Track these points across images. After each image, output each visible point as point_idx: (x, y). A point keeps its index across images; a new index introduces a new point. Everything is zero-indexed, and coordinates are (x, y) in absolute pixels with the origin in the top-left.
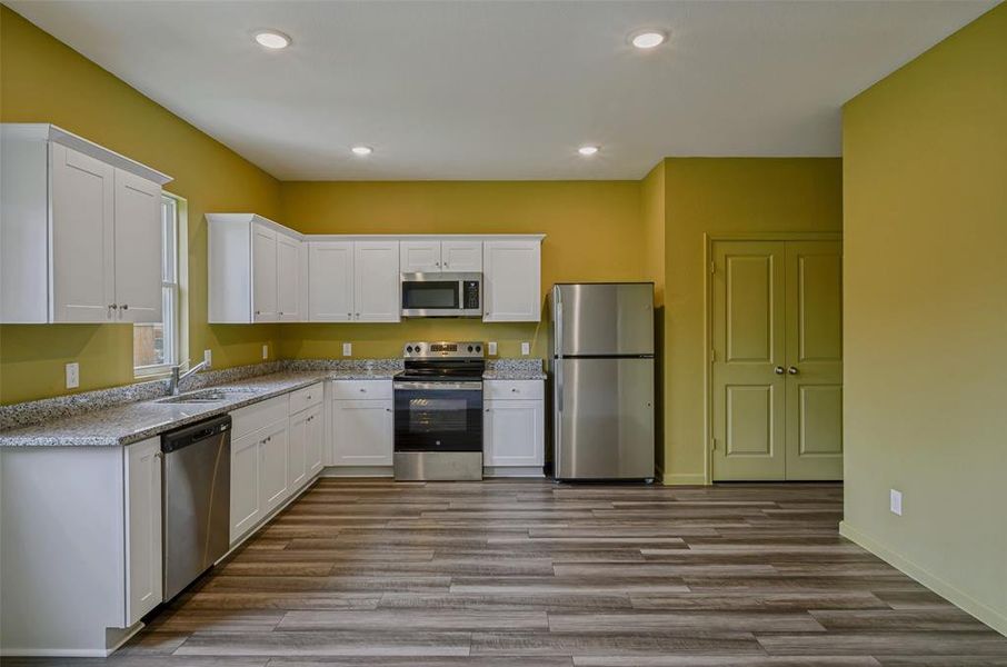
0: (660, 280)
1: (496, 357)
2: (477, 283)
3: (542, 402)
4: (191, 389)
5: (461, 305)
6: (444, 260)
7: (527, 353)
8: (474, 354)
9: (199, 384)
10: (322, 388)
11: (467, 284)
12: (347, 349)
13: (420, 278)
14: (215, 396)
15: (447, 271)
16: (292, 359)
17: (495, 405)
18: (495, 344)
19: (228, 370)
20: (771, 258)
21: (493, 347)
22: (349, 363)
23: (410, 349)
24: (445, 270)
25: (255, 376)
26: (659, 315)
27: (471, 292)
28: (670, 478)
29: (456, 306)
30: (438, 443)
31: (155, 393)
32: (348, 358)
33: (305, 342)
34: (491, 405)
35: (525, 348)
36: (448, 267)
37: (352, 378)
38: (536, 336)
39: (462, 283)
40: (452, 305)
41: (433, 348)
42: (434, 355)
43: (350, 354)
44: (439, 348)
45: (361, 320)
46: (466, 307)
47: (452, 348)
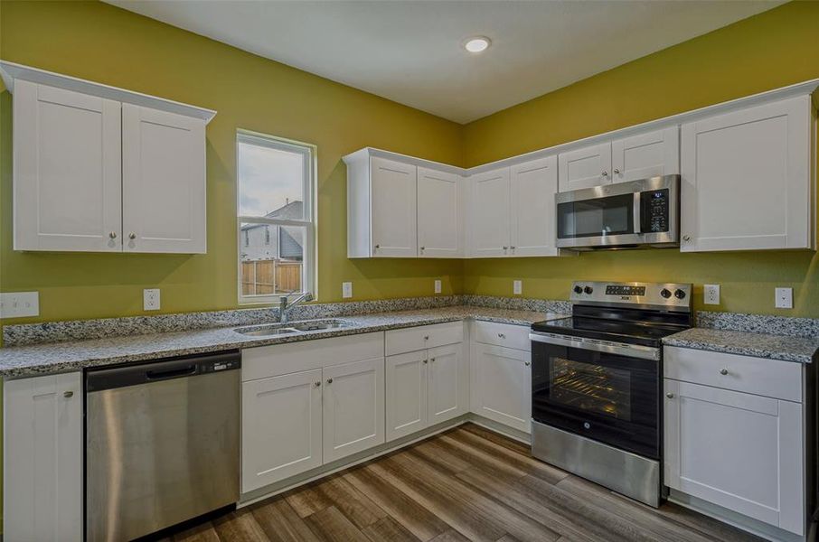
1: (720, 309)
7: (785, 305)
8: (673, 302)
11: (648, 196)
12: (518, 287)
15: (621, 181)
17: (685, 391)
18: (716, 287)
21: (711, 291)
22: (518, 303)
23: (578, 290)
24: (615, 181)
27: (656, 206)
29: (630, 231)
31: (261, 319)
32: (517, 296)
34: (678, 388)
35: (783, 298)
36: (621, 176)
37: (491, 321)
38: (808, 278)
39: (637, 196)
40: (625, 229)
41: (608, 290)
42: (610, 299)
43: (520, 292)
44: (619, 290)
45: (516, 255)
46: (644, 231)
47: (638, 291)
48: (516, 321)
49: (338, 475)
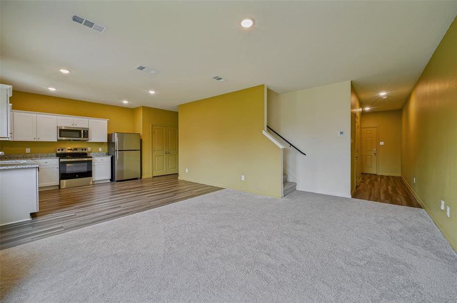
0: (141, 133)
1: (91, 152)
2: (87, 131)
3: (110, 163)
5: (82, 137)
6: (75, 123)
7: (101, 151)
8: (84, 151)
11: (84, 131)
12: (28, 150)
13: (63, 128)
17: (96, 164)
20: (164, 130)
21: (89, 149)
24: (75, 126)
26: (141, 141)
27: (86, 133)
28: (144, 177)
30: (77, 176)
35: (100, 149)
38: (103, 146)
39: (82, 130)
41: (68, 150)
42: (69, 151)
43: (29, 152)
44: (71, 149)
45: (40, 140)
46: (84, 137)
47: (76, 149)
48: (51, 158)
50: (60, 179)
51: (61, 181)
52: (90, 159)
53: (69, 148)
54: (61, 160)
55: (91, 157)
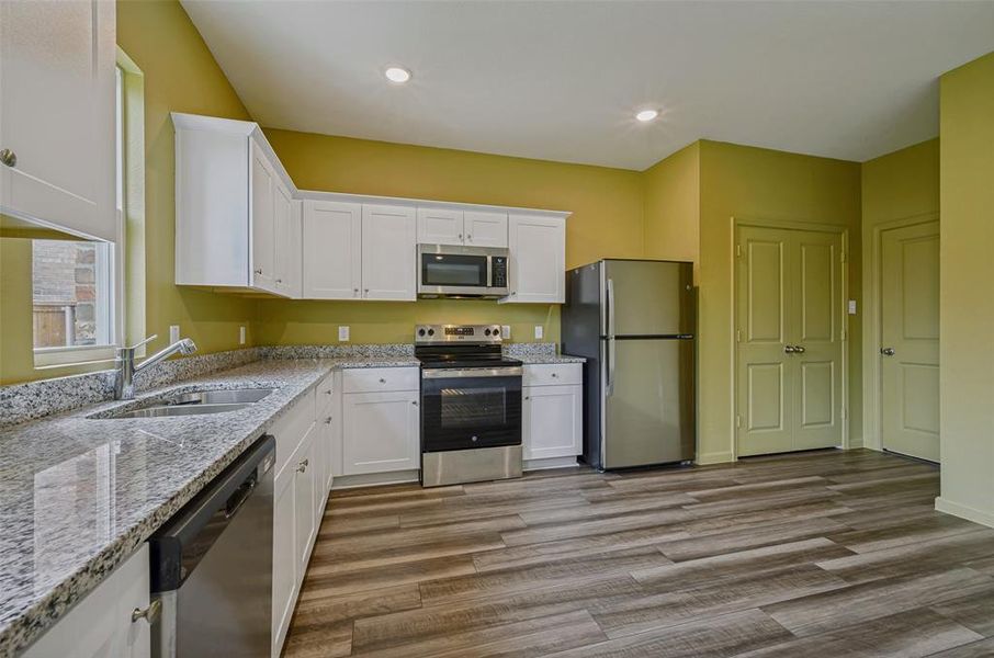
1: (510, 342)
2: (504, 260)
3: (579, 387)
4: (151, 388)
5: (489, 283)
6: (467, 233)
7: (541, 336)
8: (492, 338)
9: (164, 378)
10: (332, 379)
11: (495, 259)
14: (195, 397)
15: (472, 245)
16: (273, 345)
17: (534, 392)
18: (509, 327)
19: (203, 358)
20: (781, 244)
21: (507, 330)
22: (346, 350)
23: (422, 333)
24: (468, 243)
25: (234, 367)
27: (500, 269)
29: (483, 283)
30: (474, 439)
31: (84, 397)
32: (345, 343)
33: (289, 324)
34: (528, 392)
35: (539, 332)
36: (471, 240)
37: (368, 366)
38: (548, 319)
39: (489, 259)
40: (478, 282)
41: (448, 332)
42: (449, 338)
43: (347, 339)
44: (454, 332)
45: (369, 298)
46: (494, 285)
47: (469, 331)
48: (400, 363)
49: (298, 603)
50: (423, 451)
51: (424, 454)
52: (513, 371)
53: (449, 326)
54: (428, 373)
55: (519, 364)
